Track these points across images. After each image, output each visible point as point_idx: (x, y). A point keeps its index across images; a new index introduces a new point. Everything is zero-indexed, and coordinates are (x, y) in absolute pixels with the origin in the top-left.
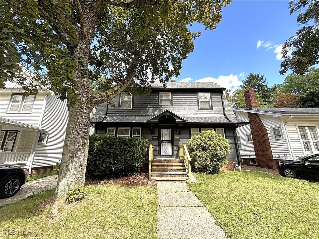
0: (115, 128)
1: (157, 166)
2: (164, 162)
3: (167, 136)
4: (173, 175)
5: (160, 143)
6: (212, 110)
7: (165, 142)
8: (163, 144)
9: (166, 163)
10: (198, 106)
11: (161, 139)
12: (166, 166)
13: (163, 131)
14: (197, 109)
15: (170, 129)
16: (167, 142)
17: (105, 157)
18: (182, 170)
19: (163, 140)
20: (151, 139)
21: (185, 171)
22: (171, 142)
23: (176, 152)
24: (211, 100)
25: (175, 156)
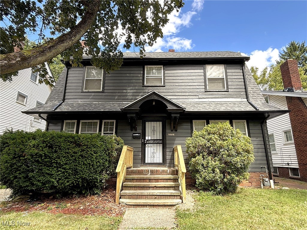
0: (76, 121)
1: (132, 180)
2: (146, 174)
3: (155, 133)
4: (156, 195)
5: (145, 144)
6: (228, 91)
7: (152, 142)
8: (149, 145)
9: (149, 176)
10: (205, 86)
11: (147, 138)
12: (148, 181)
13: (149, 126)
14: (204, 90)
15: (161, 123)
16: (156, 142)
17: (41, 166)
18: (172, 187)
19: (150, 139)
20: (130, 138)
21: (177, 188)
22: (161, 142)
23: (168, 157)
24: (226, 76)
25: (167, 164)
